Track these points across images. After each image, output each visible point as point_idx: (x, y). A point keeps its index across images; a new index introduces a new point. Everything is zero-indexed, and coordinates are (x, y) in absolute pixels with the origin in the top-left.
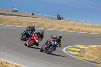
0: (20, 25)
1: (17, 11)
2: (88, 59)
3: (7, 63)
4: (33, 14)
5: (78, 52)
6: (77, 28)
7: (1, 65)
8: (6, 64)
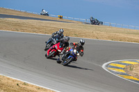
0: (43, 32)
1: (47, 15)
2: (136, 79)
3: (25, 84)
4: (61, 18)
5: (123, 69)
6: (122, 35)
7: (18, 87)
8: (24, 86)
